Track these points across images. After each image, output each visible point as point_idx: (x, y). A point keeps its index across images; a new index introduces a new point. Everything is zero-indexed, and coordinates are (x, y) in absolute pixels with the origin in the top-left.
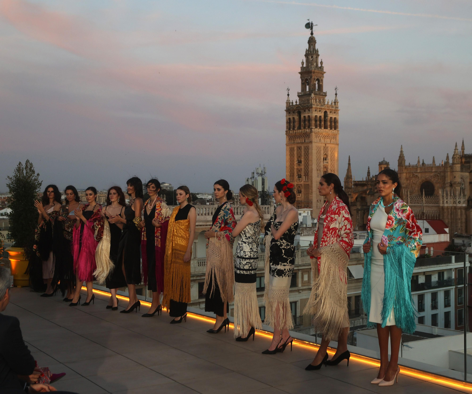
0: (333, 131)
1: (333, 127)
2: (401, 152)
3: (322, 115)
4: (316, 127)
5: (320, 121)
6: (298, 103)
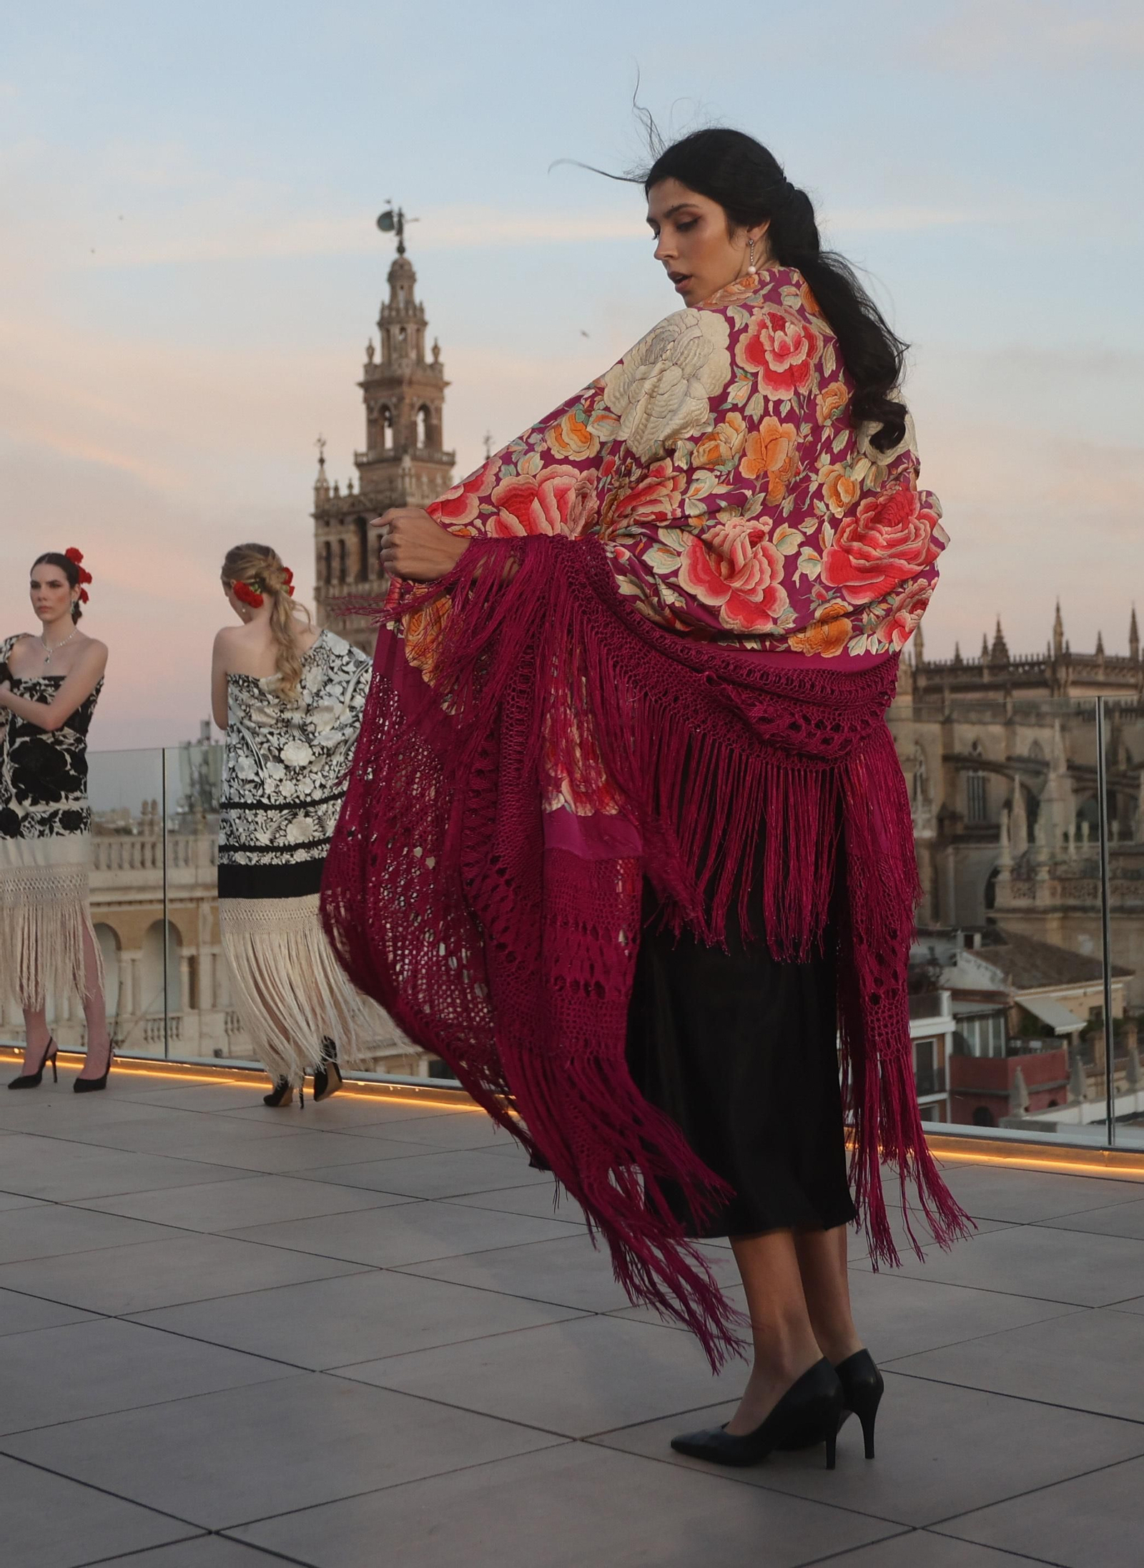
6: (356, 491)
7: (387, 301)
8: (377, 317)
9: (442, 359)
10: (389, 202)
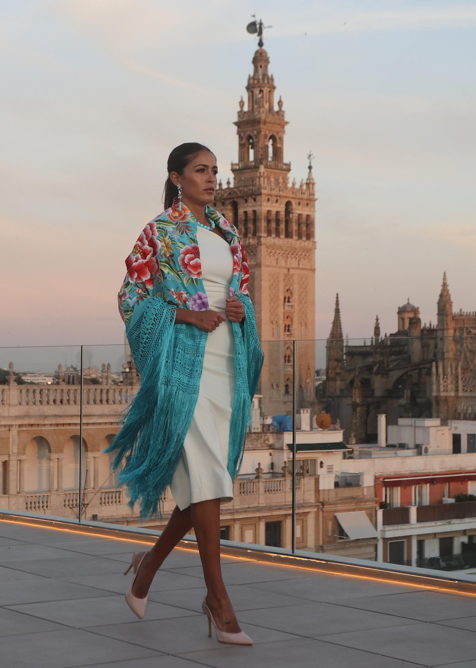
0: (304, 243)
1: (304, 234)
2: (445, 285)
3: (282, 209)
4: (269, 233)
5: (278, 222)
6: (232, 186)
7: (252, 75)
8: (246, 84)
9: (283, 108)
10: (254, 16)
